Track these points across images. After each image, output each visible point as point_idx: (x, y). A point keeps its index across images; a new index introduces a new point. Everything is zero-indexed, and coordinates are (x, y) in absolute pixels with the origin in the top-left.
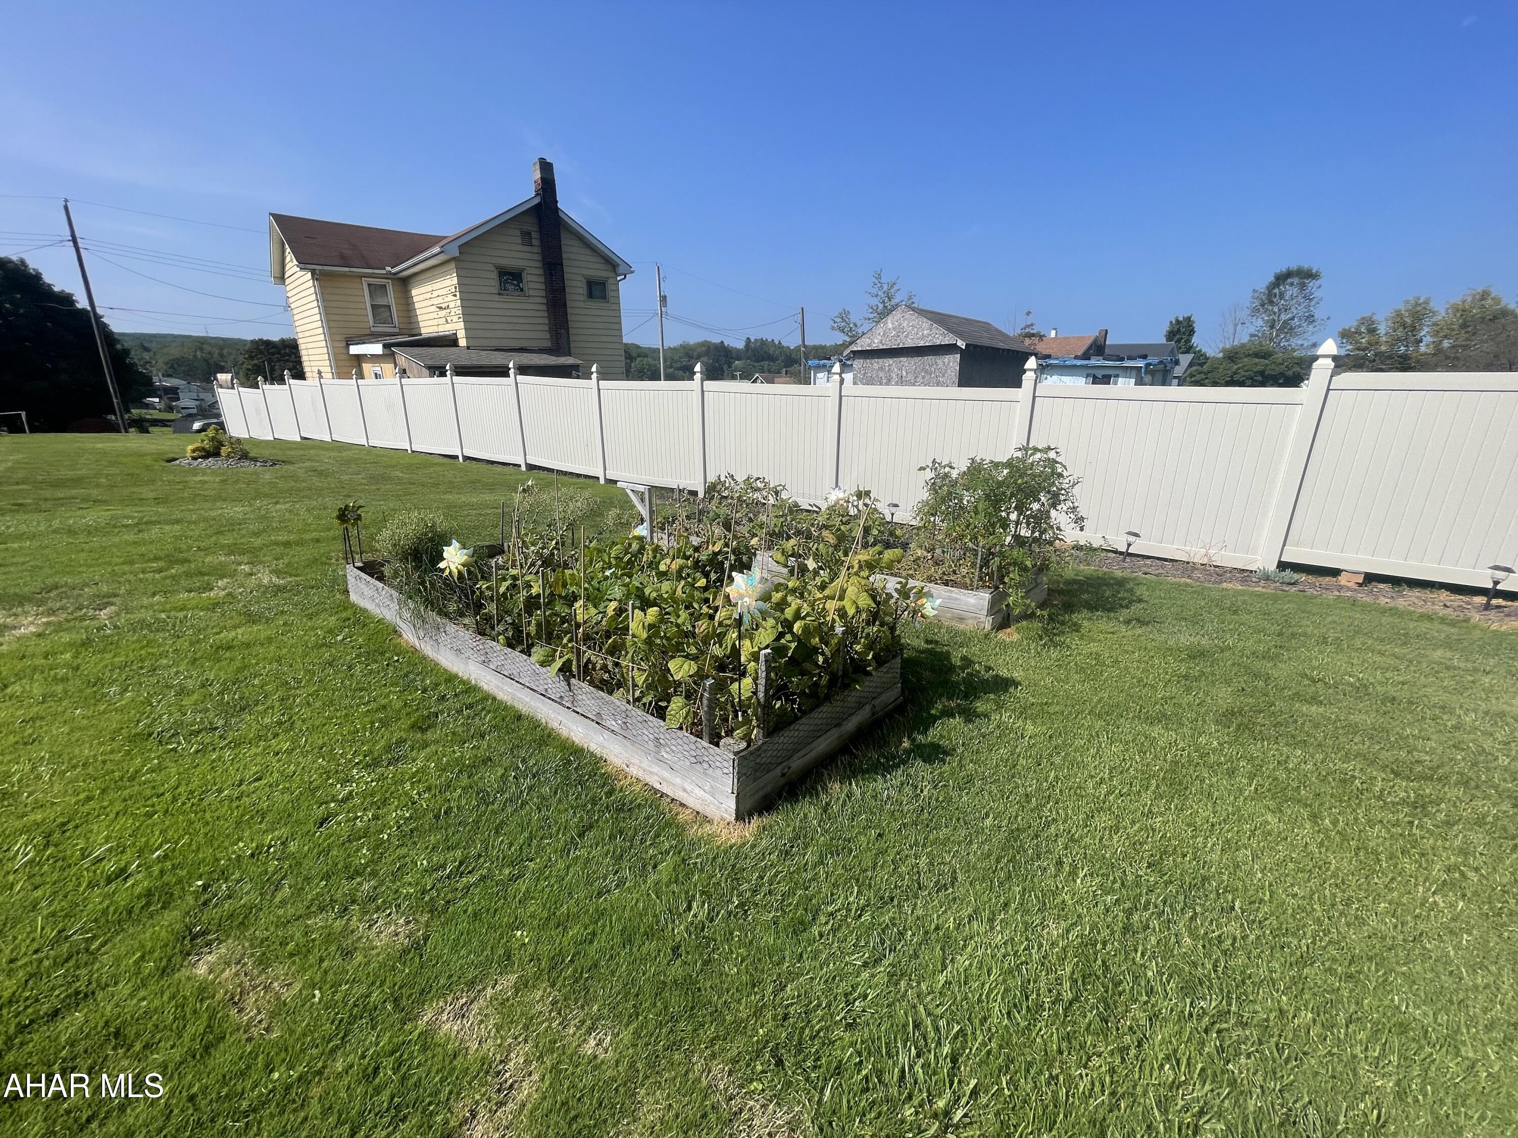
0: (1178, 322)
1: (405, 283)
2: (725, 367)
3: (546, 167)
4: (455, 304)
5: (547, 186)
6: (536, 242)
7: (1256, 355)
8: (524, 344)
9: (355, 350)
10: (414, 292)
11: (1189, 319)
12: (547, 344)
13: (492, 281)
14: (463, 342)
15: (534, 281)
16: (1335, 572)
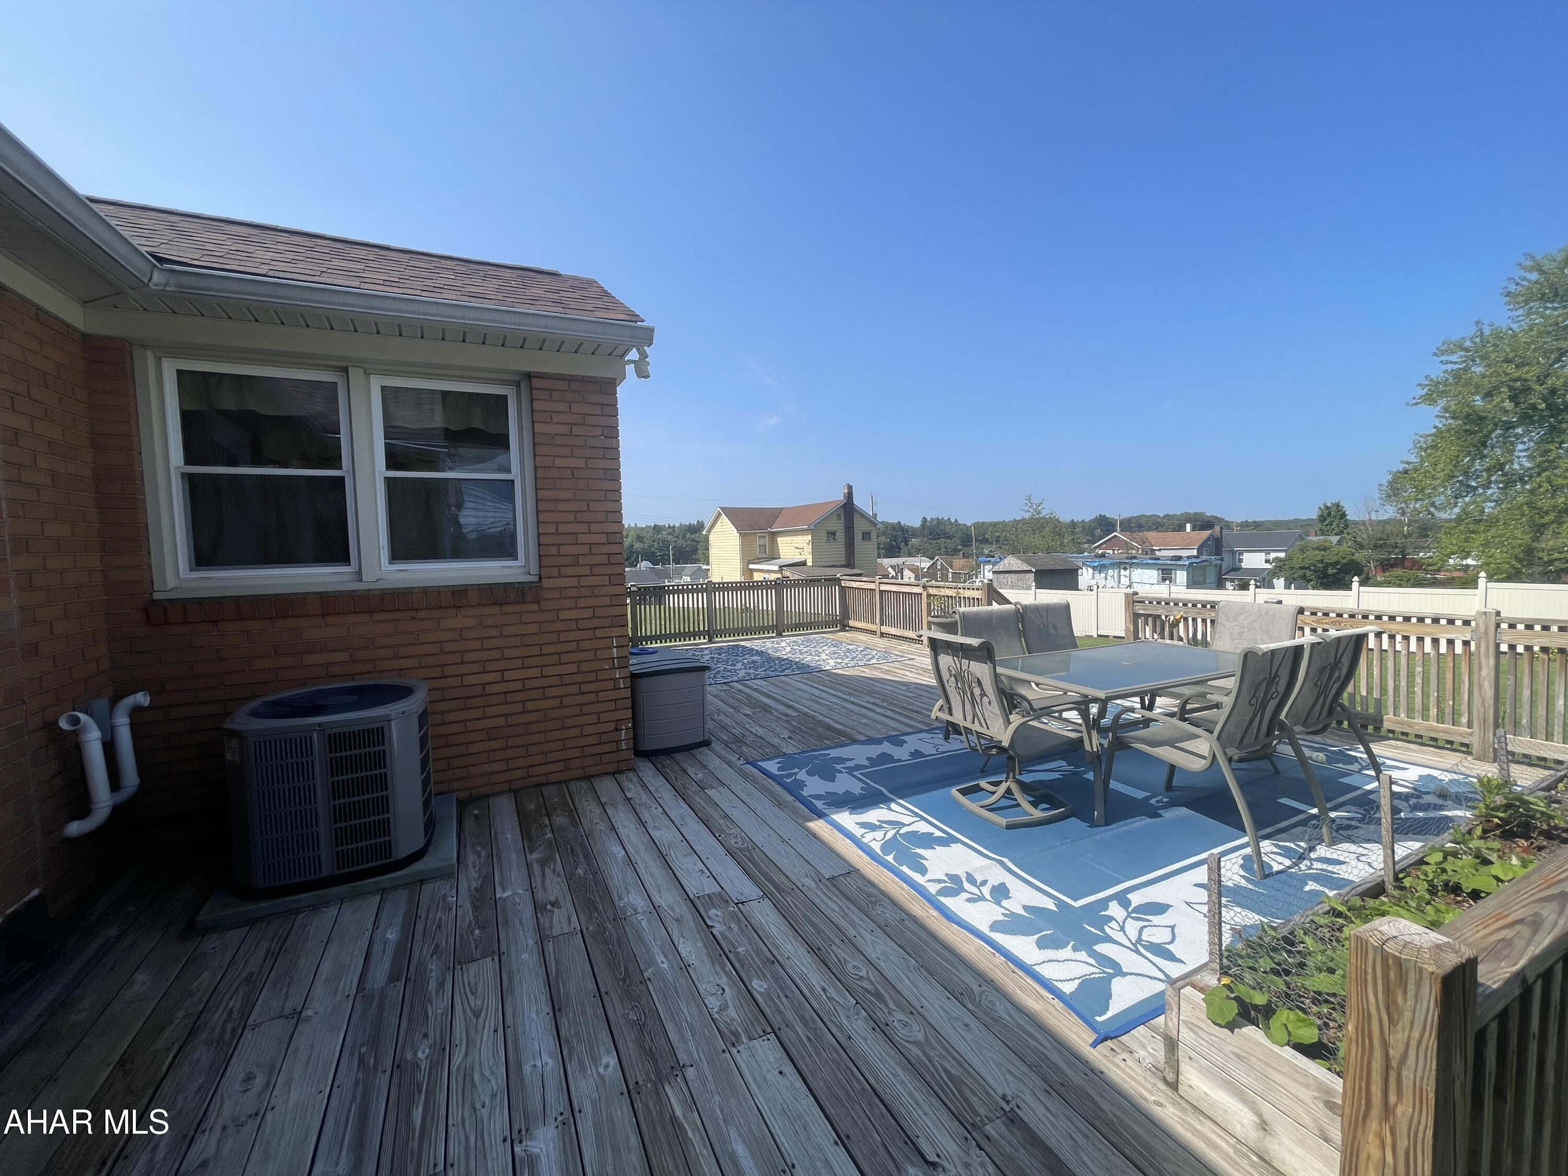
0: (1327, 508)
1: (774, 535)
2: (902, 545)
3: (850, 487)
4: (808, 548)
5: (850, 495)
6: (842, 518)
7: (1318, 549)
8: (835, 563)
9: (751, 566)
10: (779, 539)
11: (1338, 505)
12: (844, 563)
13: (824, 536)
14: (810, 563)
15: (841, 536)
16: (1108, 636)
